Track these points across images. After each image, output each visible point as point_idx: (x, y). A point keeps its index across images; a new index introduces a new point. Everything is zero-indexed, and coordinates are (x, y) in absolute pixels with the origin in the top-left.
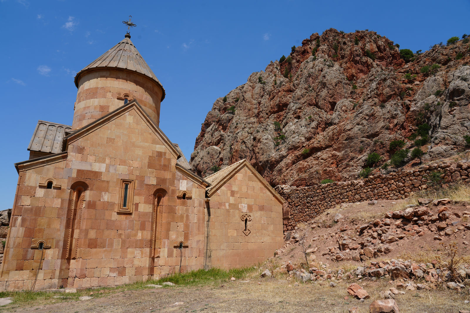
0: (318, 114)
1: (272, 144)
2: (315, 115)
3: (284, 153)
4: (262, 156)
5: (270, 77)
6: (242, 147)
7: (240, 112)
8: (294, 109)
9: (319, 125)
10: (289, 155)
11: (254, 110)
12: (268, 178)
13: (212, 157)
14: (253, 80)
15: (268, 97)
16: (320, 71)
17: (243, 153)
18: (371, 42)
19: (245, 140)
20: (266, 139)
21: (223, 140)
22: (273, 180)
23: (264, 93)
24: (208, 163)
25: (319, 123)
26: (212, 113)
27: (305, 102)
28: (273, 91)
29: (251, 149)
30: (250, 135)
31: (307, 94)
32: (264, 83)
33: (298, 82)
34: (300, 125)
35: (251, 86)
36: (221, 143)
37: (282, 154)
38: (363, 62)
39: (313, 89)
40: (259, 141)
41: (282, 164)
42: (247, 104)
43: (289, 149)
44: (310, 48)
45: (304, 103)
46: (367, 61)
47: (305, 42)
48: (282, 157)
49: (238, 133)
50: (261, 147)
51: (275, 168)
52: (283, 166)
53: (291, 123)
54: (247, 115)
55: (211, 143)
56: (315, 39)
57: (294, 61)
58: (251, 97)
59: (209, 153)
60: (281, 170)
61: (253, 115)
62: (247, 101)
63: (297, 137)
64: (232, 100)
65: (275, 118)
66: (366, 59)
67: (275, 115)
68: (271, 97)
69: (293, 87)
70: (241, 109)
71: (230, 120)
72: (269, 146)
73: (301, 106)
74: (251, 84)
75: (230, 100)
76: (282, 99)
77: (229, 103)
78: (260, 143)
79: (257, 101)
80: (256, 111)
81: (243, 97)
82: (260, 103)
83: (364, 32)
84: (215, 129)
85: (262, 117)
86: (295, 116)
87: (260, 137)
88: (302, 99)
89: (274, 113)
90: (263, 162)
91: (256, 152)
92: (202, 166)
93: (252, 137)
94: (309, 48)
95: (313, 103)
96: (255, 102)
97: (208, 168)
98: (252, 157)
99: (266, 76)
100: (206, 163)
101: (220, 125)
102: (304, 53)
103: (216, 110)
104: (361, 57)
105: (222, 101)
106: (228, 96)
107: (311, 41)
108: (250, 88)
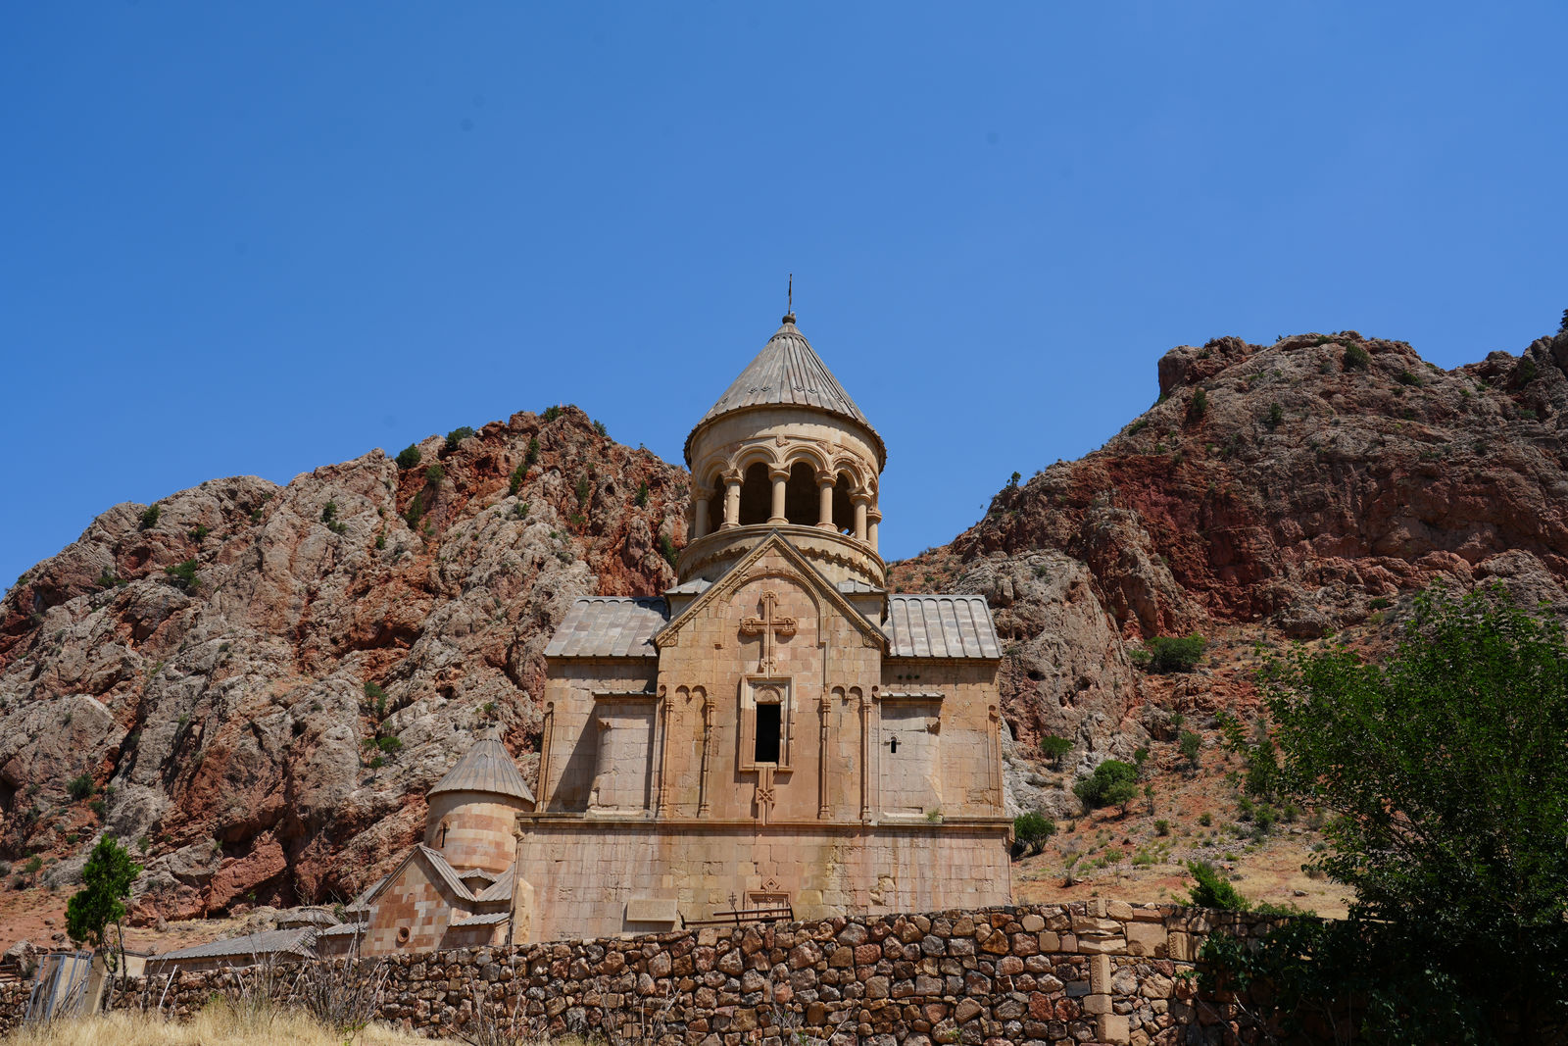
0: (514, 703)
1: (353, 759)
2: (504, 705)
3: (390, 795)
4: (314, 792)
5: (366, 513)
6: (244, 745)
7: (236, 604)
8: (442, 663)
9: (509, 734)
10: (405, 809)
11: (286, 612)
12: (315, 865)
13: (78, 738)
14: (305, 505)
15: (345, 580)
16: (535, 566)
17: (247, 765)
18: (679, 514)
19: (259, 721)
20: (338, 739)
21: (128, 679)
22: (340, 877)
23: (335, 564)
24: (57, 759)
25: (511, 729)
26: (83, 554)
27: (476, 649)
28: (368, 567)
29: (278, 758)
30: (281, 708)
31: (488, 628)
32: (341, 530)
33: (459, 568)
34: (453, 720)
35: (294, 526)
36: (116, 691)
37: (385, 800)
38: (648, 567)
39: (506, 615)
40: (314, 739)
41: (382, 830)
42: (269, 584)
43: (409, 789)
44: (507, 459)
45: (472, 652)
46: (660, 569)
47: (492, 430)
48: (382, 811)
49: (232, 686)
50: (319, 761)
51: (351, 836)
52: (384, 838)
53: (424, 706)
54: (261, 622)
55: (79, 680)
56: (524, 431)
57: (449, 483)
58: (288, 565)
59: (67, 722)
60: (373, 848)
61: (279, 627)
62: (272, 574)
63: (442, 758)
64: (180, 528)
65: (363, 665)
66: (658, 562)
67: (365, 656)
68: (358, 585)
69: (440, 581)
70: (241, 597)
71: (171, 611)
72: (343, 764)
73: (463, 658)
74: (298, 522)
75: (168, 526)
76: (398, 607)
77: (163, 535)
78: (317, 746)
79: (303, 582)
80: (295, 619)
81: (256, 557)
82: (312, 595)
83: (665, 471)
84: (107, 631)
85: (318, 648)
86: (439, 684)
87: (321, 728)
88: (469, 638)
89: (362, 645)
90: (313, 811)
91: (295, 774)
92: (26, 767)
93: (289, 720)
94: (502, 459)
95: (500, 661)
96: (297, 585)
97: (48, 779)
98: (275, 786)
99: (351, 505)
100: (47, 756)
101: (125, 619)
102: (485, 466)
103: (102, 544)
104: (646, 553)
105: (134, 519)
106: (164, 507)
107: (510, 431)
108: (290, 531)
